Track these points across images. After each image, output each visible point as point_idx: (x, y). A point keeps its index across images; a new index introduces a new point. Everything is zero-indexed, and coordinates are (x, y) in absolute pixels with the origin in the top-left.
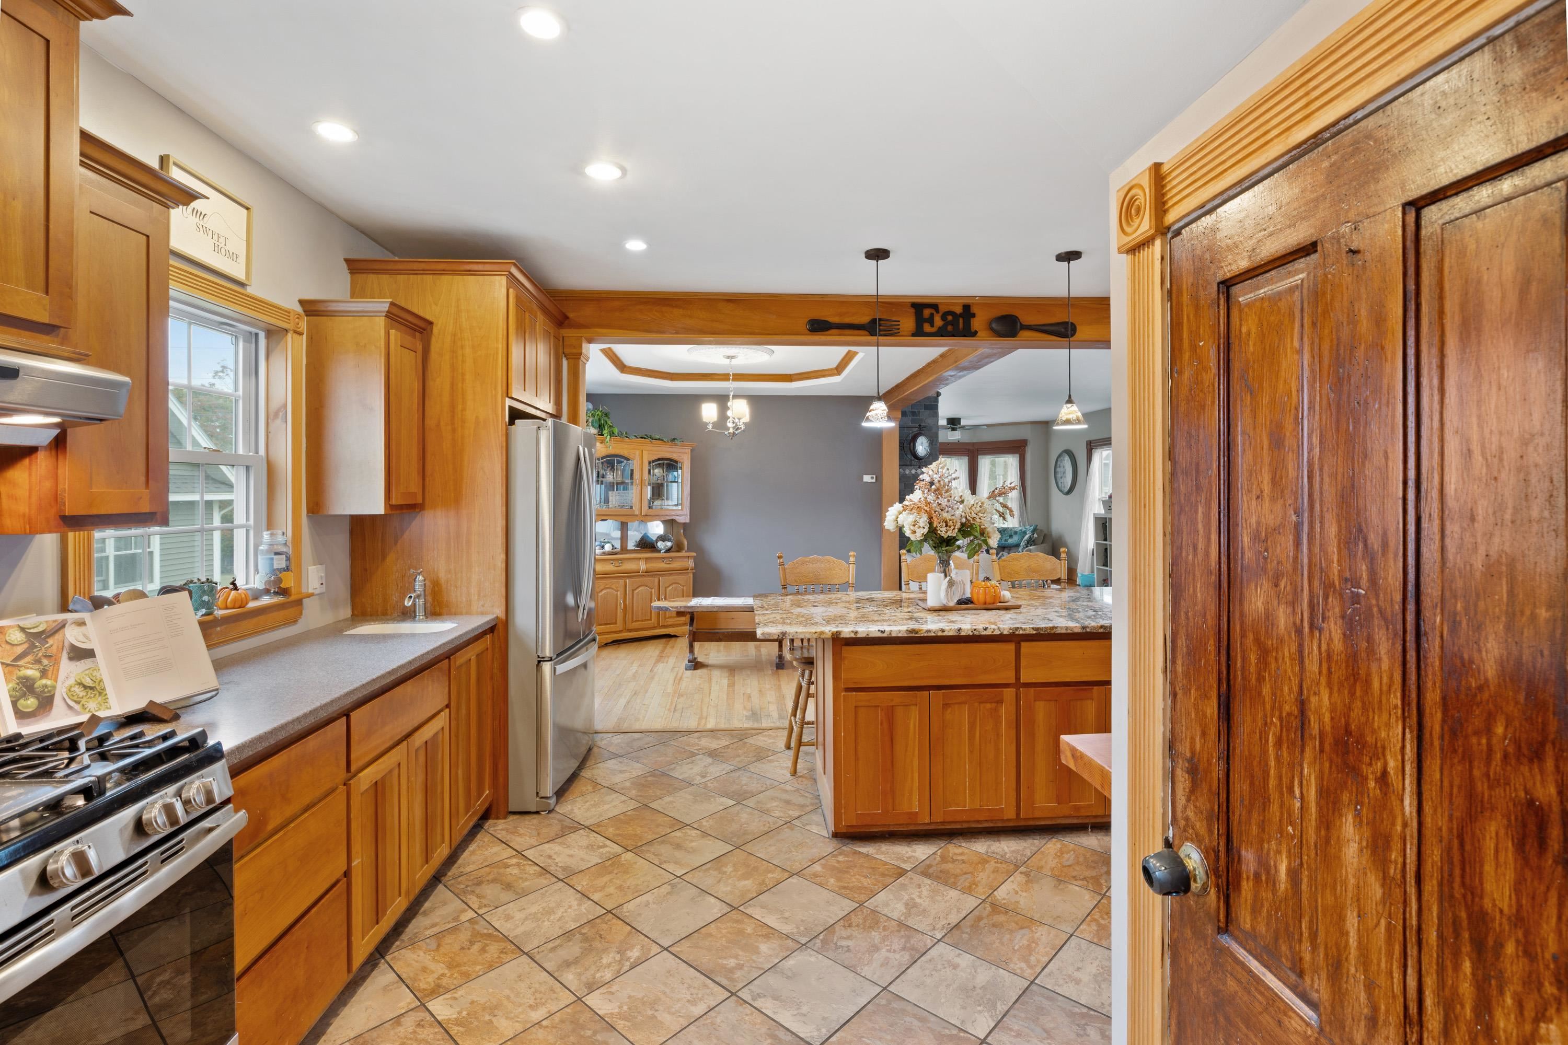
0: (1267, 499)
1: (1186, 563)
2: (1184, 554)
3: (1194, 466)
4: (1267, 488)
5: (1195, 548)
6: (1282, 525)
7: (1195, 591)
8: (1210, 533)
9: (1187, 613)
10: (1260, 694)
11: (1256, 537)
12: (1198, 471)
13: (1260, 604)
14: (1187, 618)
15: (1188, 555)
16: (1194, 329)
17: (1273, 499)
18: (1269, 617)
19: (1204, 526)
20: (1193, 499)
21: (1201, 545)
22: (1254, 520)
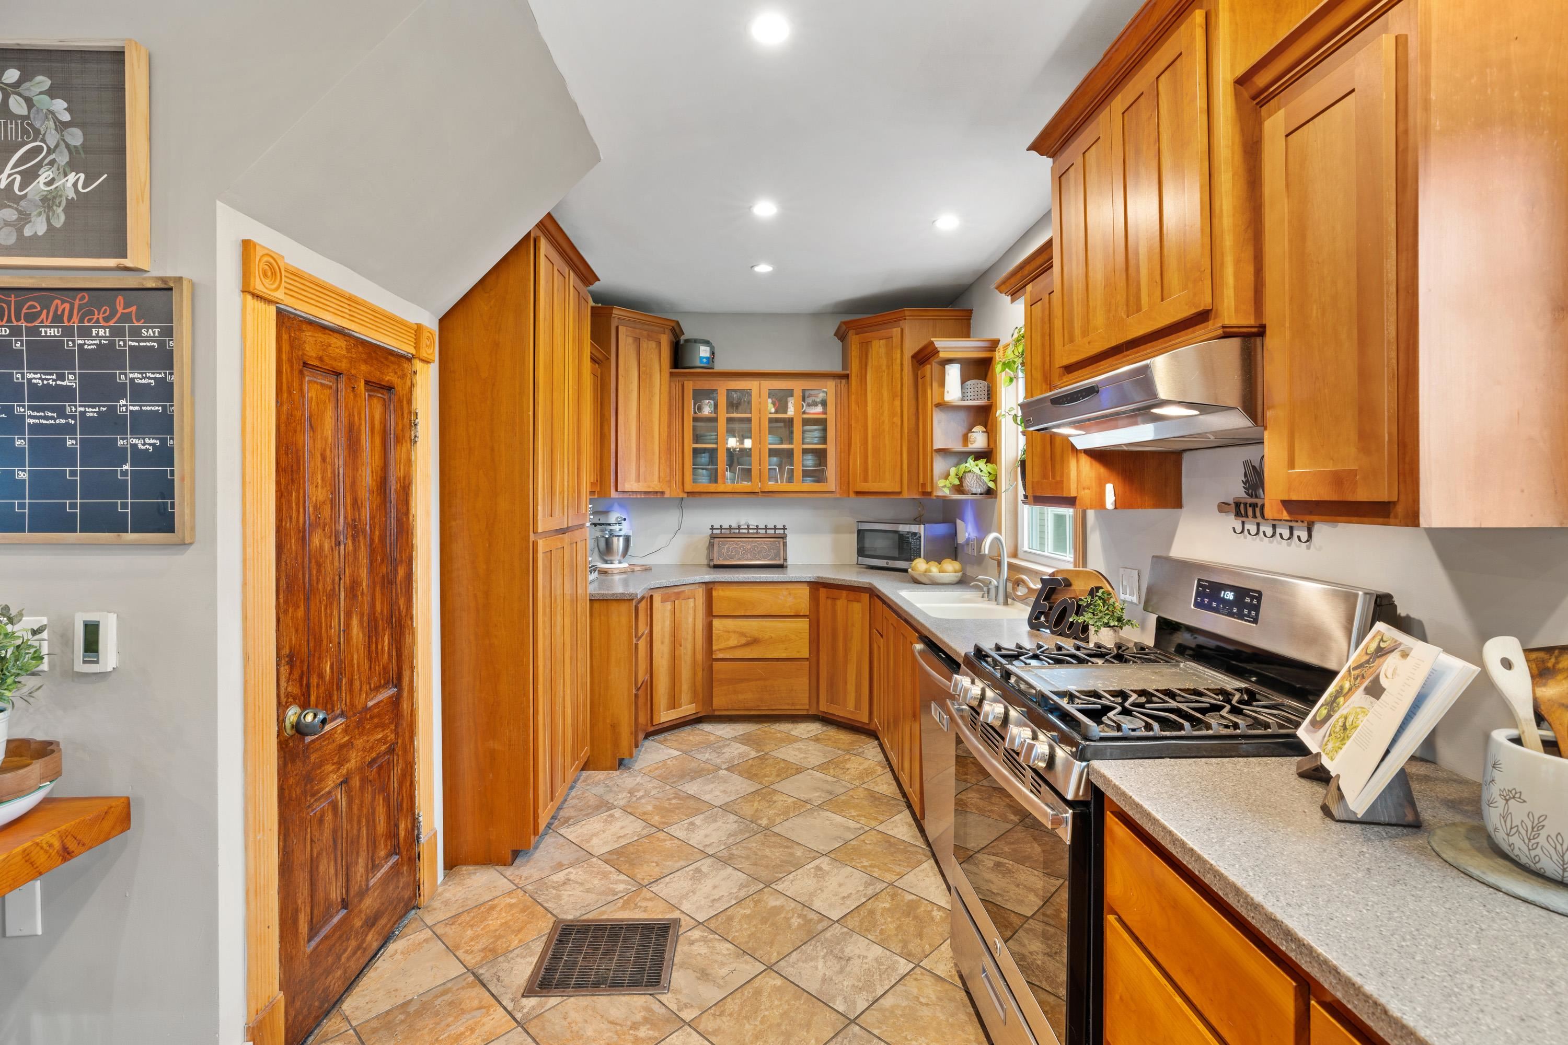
0: (320, 487)
1: (285, 529)
2: (284, 524)
3: (289, 467)
4: (320, 481)
5: (291, 518)
6: (325, 500)
7: (291, 546)
8: (299, 508)
9: (286, 562)
10: (318, 589)
11: (315, 507)
12: (292, 471)
13: (317, 542)
14: (286, 564)
15: (286, 524)
16: (290, 380)
17: (322, 488)
18: (321, 547)
19: (296, 504)
20: (289, 488)
21: (294, 516)
22: (314, 499)
